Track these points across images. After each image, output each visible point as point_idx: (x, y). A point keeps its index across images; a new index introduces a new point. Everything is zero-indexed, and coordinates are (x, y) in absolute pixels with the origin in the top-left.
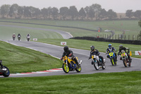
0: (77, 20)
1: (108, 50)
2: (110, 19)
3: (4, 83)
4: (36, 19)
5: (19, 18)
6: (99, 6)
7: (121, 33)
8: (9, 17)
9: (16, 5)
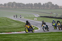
0: (41, 9)
1: (53, 22)
2: (56, 9)
3: (9, 36)
4: (23, 8)
5: (16, 8)
6: (51, 3)
7: (61, 15)
8: (12, 8)
9: (15, 2)
